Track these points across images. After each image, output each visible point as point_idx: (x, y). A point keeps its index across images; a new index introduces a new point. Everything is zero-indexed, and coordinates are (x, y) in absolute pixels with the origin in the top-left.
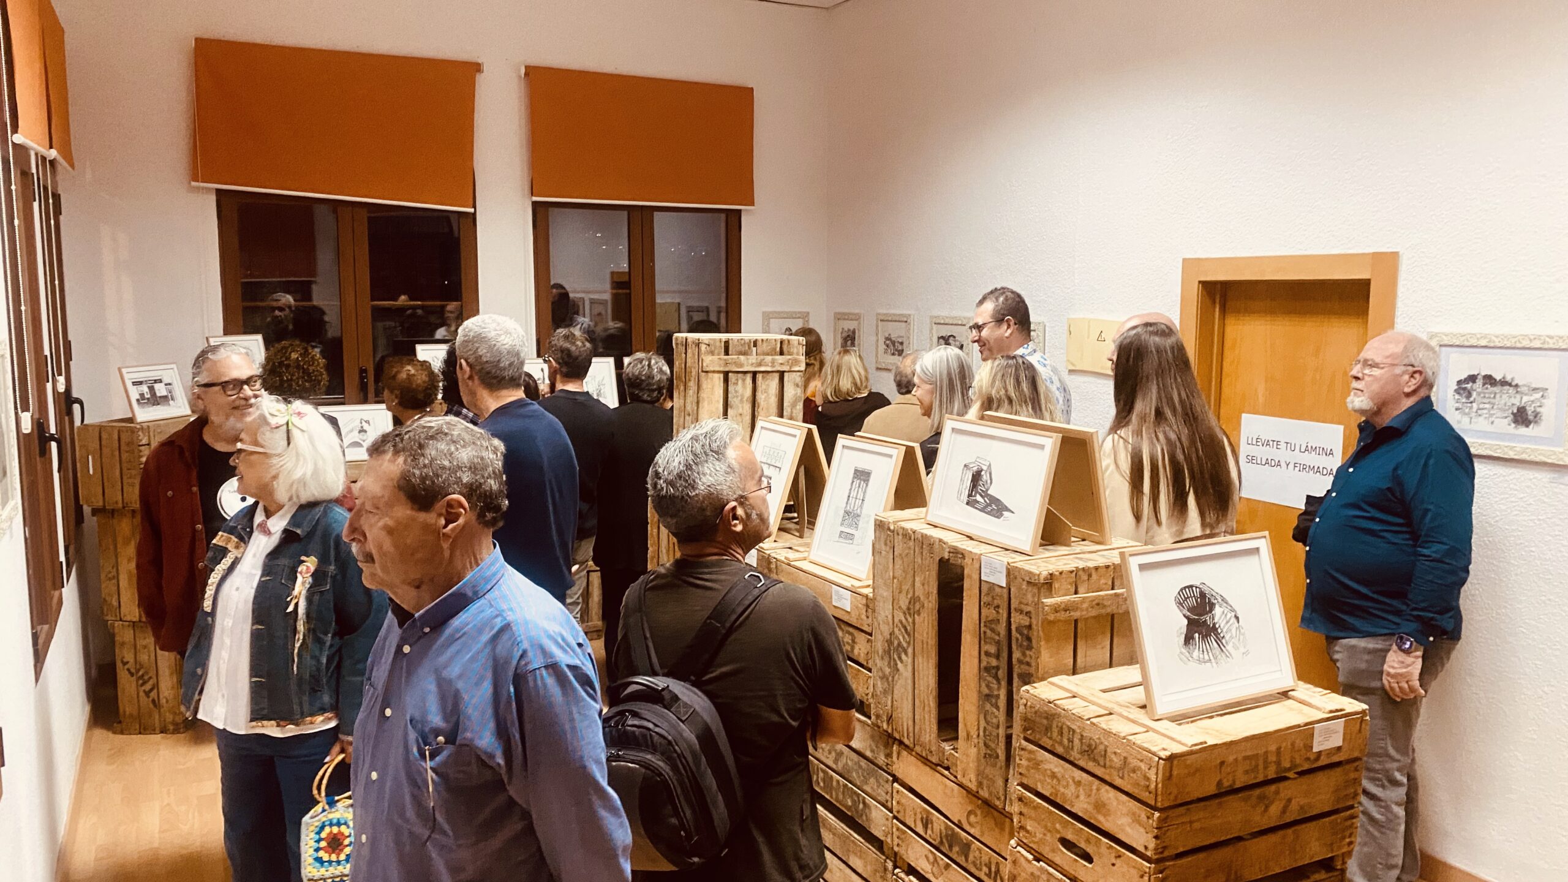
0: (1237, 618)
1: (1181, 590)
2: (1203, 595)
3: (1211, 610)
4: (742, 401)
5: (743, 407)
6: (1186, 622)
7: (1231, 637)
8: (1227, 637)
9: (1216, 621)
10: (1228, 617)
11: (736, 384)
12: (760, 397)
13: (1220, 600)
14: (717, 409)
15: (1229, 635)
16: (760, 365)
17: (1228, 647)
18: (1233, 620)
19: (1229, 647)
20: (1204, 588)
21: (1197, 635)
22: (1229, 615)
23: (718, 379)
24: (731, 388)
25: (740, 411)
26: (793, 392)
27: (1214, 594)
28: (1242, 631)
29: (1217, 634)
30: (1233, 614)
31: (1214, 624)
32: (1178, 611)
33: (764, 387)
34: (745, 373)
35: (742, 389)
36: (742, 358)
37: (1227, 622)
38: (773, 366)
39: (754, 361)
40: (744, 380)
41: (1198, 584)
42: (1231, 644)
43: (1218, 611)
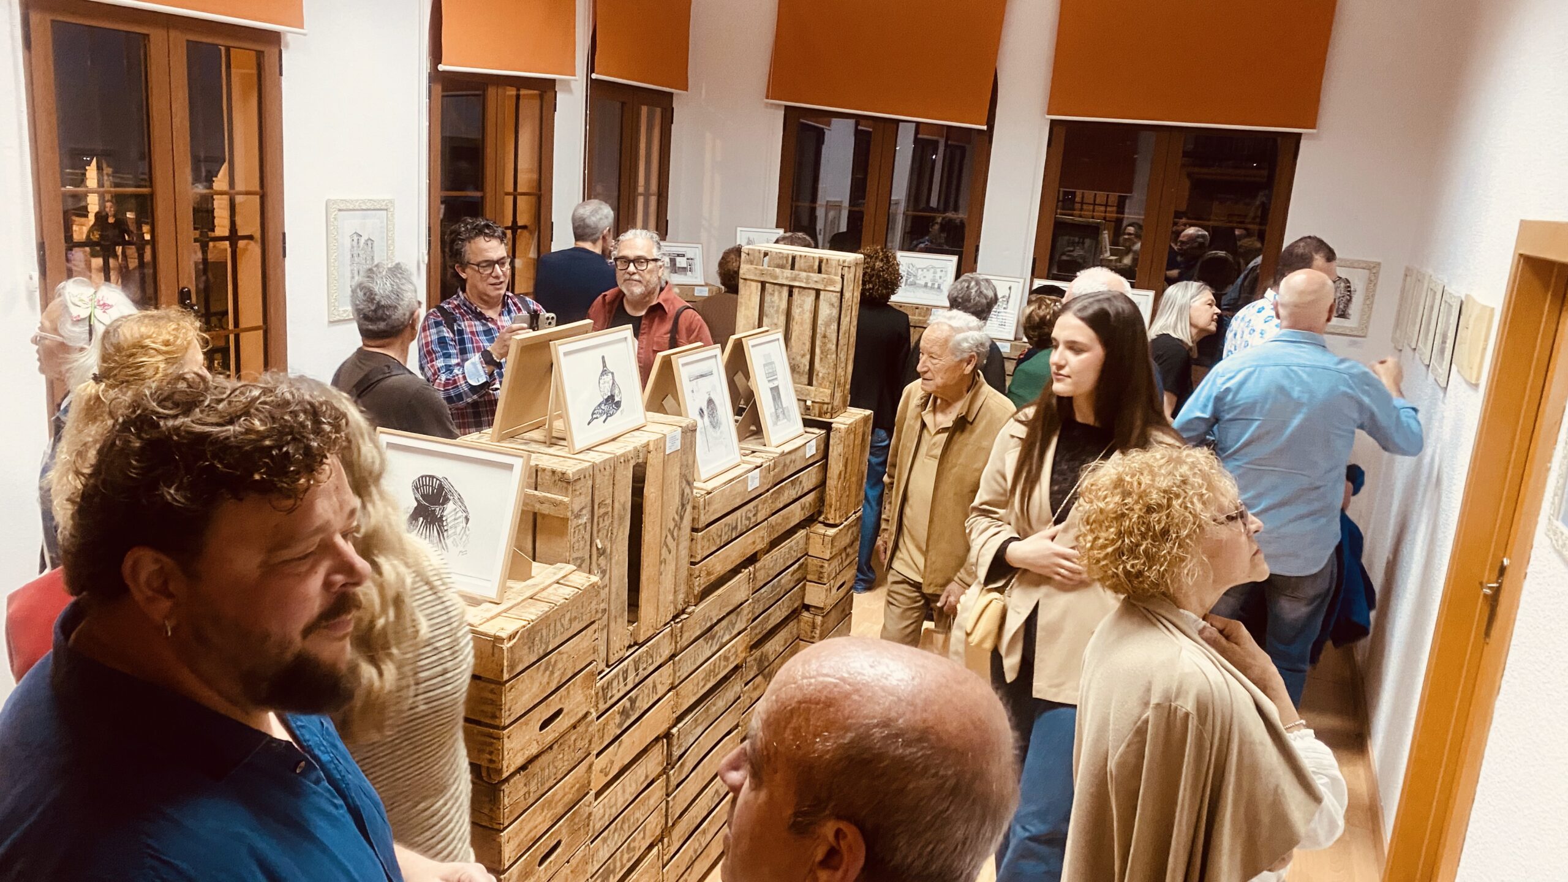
0: (467, 520)
1: (422, 477)
2: (441, 487)
3: (443, 504)
4: (777, 311)
5: (778, 318)
6: (415, 504)
7: (455, 533)
8: (450, 532)
9: (445, 514)
10: (458, 515)
11: (772, 294)
12: (796, 311)
13: (456, 498)
14: (753, 315)
15: (453, 530)
16: (794, 279)
17: (447, 541)
18: (463, 519)
19: (449, 542)
20: (444, 483)
21: (421, 519)
22: (460, 514)
23: (756, 288)
24: (767, 298)
25: (775, 321)
26: (828, 312)
27: (453, 491)
28: (467, 532)
29: (441, 526)
30: (464, 514)
31: (442, 517)
32: (412, 493)
33: (799, 301)
34: (782, 285)
35: (777, 300)
36: (778, 270)
37: (455, 519)
38: (807, 283)
39: (789, 275)
40: (780, 293)
41: (440, 476)
42: (451, 539)
43: (450, 506)
